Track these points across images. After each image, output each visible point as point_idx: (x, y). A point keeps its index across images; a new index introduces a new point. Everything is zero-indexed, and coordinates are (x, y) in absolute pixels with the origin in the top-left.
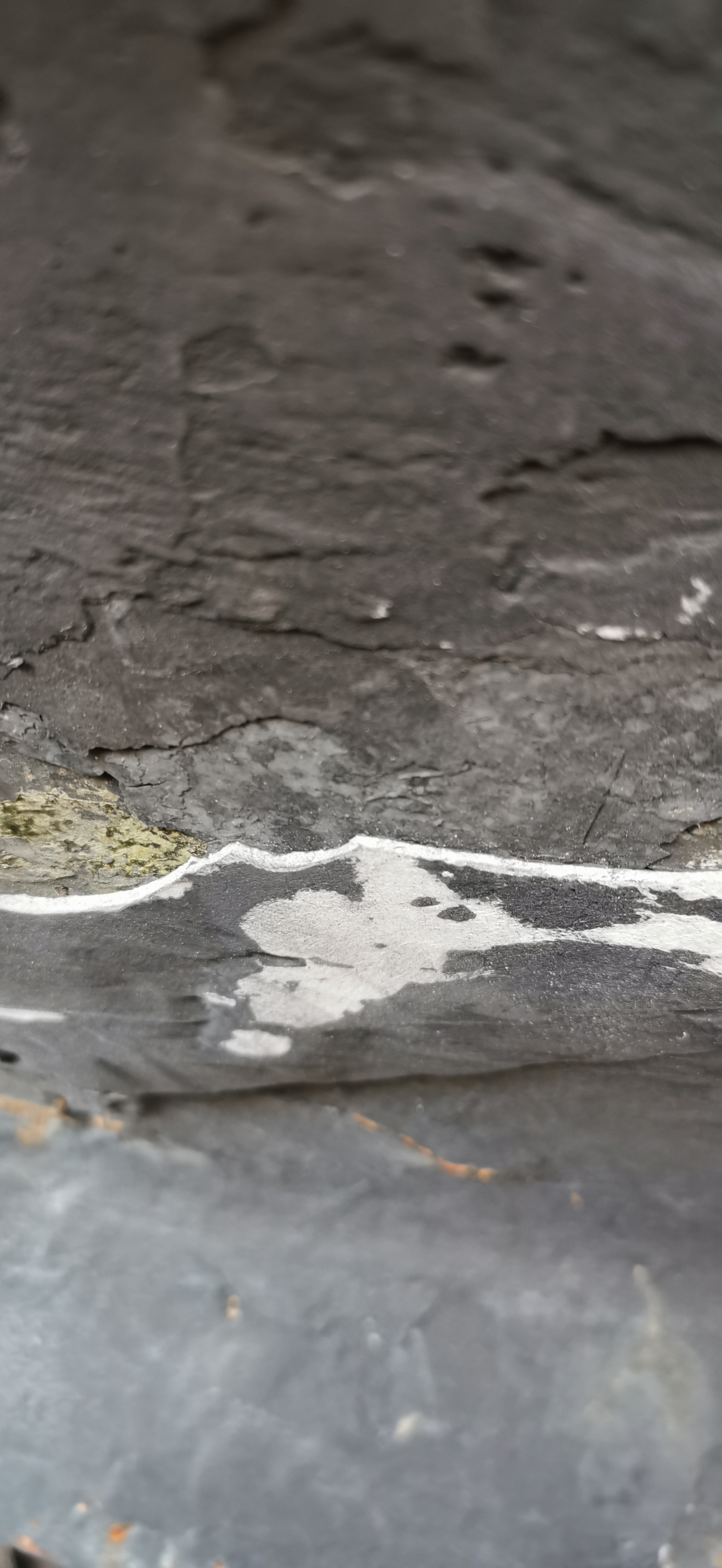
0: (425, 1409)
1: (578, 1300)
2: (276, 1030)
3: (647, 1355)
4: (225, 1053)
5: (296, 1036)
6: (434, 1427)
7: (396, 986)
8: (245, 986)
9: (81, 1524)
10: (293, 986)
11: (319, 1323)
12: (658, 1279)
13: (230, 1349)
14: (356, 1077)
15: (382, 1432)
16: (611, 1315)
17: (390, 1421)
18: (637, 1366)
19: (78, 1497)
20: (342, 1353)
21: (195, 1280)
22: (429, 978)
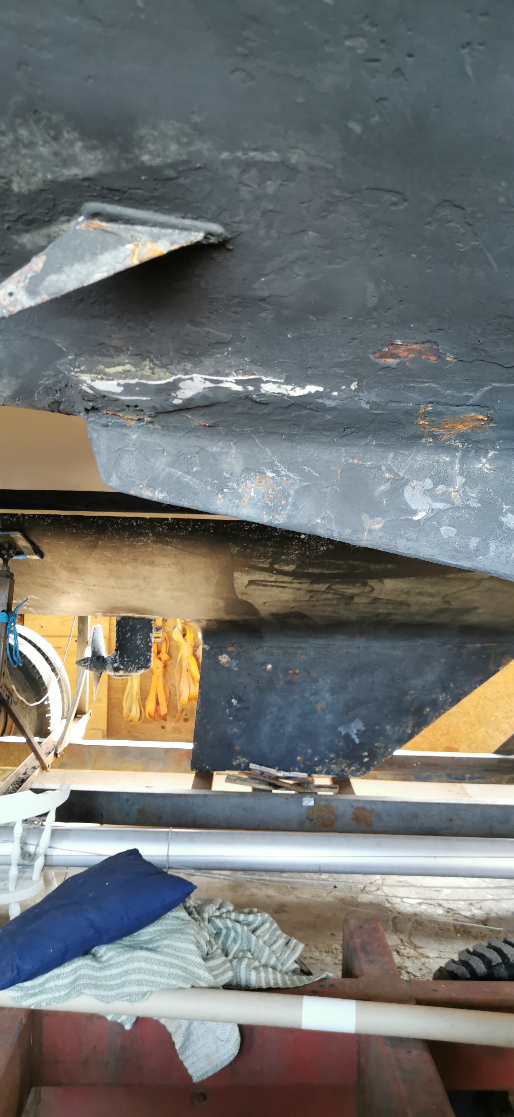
0: (198, 466)
1: (222, 448)
2: (180, 399)
3: (233, 456)
4: (173, 403)
5: (183, 400)
6: (199, 469)
7: (197, 392)
8: (178, 393)
9: (141, 489)
10: (184, 392)
11: (180, 454)
12: (235, 444)
13: (166, 459)
14: (190, 407)
15: (191, 471)
16: (227, 450)
17: (192, 469)
18: (231, 458)
19: (140, 484)
20: (184, 458)
21: (159, 449)
22: (201, 391)
